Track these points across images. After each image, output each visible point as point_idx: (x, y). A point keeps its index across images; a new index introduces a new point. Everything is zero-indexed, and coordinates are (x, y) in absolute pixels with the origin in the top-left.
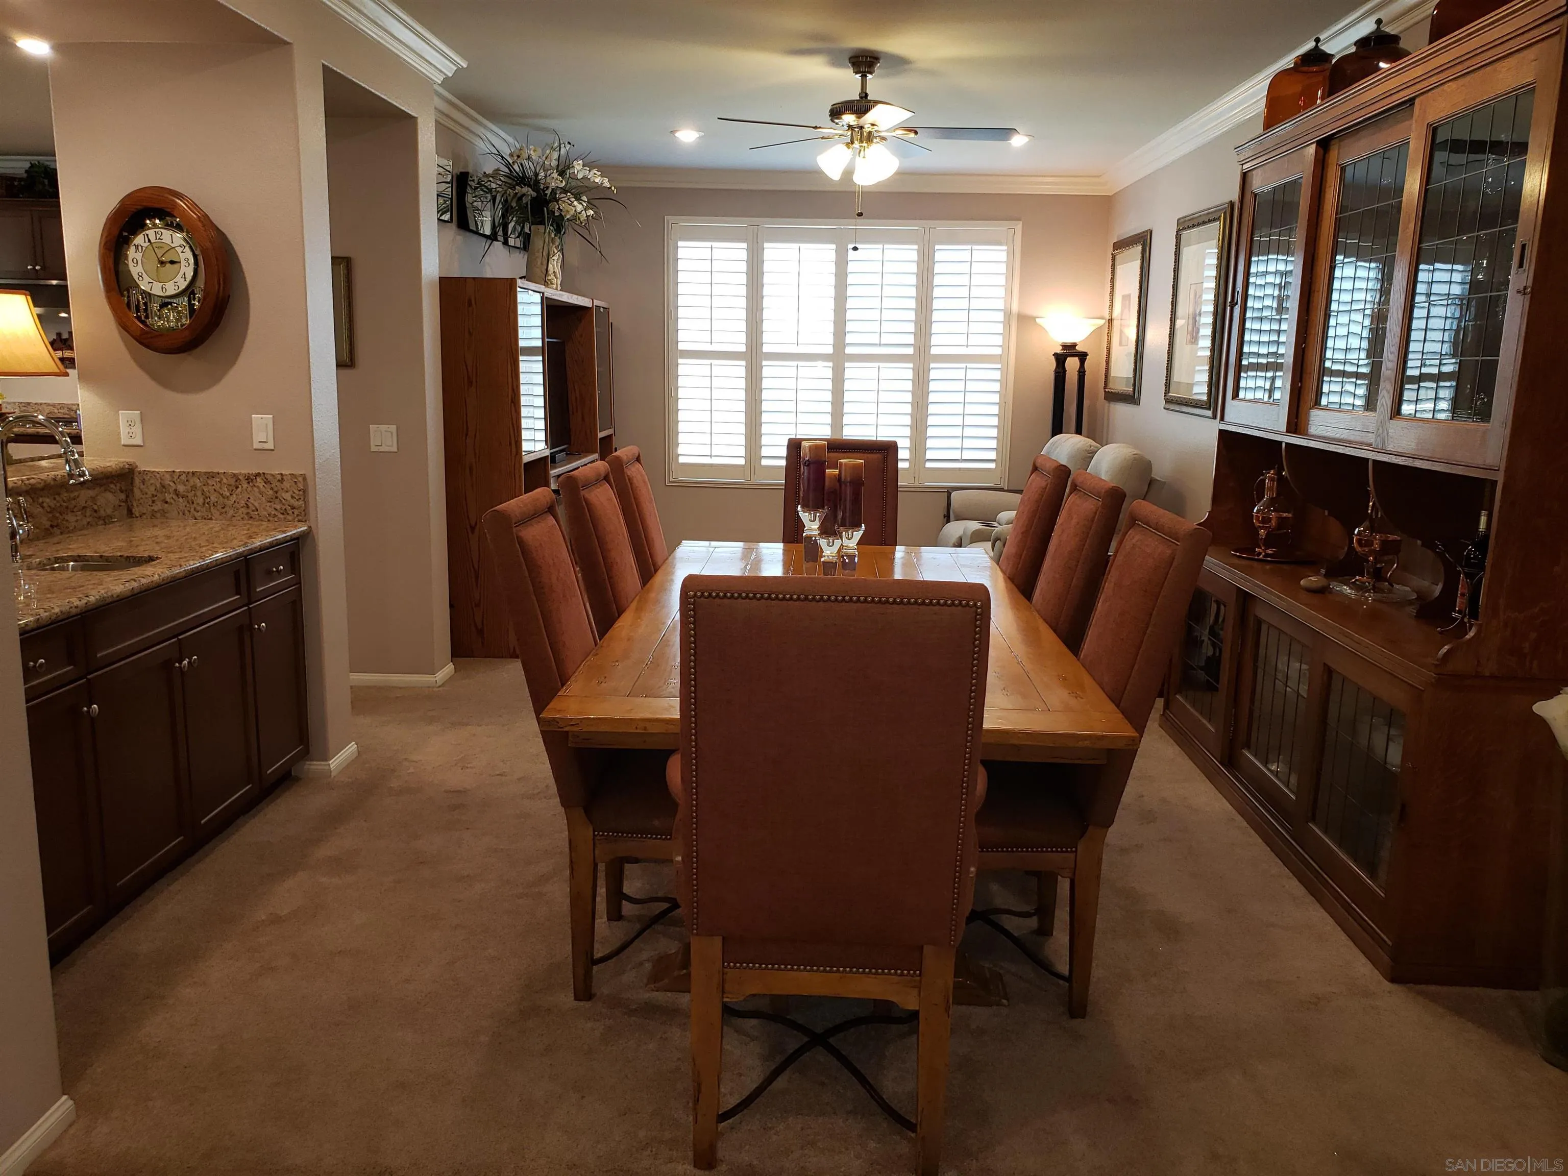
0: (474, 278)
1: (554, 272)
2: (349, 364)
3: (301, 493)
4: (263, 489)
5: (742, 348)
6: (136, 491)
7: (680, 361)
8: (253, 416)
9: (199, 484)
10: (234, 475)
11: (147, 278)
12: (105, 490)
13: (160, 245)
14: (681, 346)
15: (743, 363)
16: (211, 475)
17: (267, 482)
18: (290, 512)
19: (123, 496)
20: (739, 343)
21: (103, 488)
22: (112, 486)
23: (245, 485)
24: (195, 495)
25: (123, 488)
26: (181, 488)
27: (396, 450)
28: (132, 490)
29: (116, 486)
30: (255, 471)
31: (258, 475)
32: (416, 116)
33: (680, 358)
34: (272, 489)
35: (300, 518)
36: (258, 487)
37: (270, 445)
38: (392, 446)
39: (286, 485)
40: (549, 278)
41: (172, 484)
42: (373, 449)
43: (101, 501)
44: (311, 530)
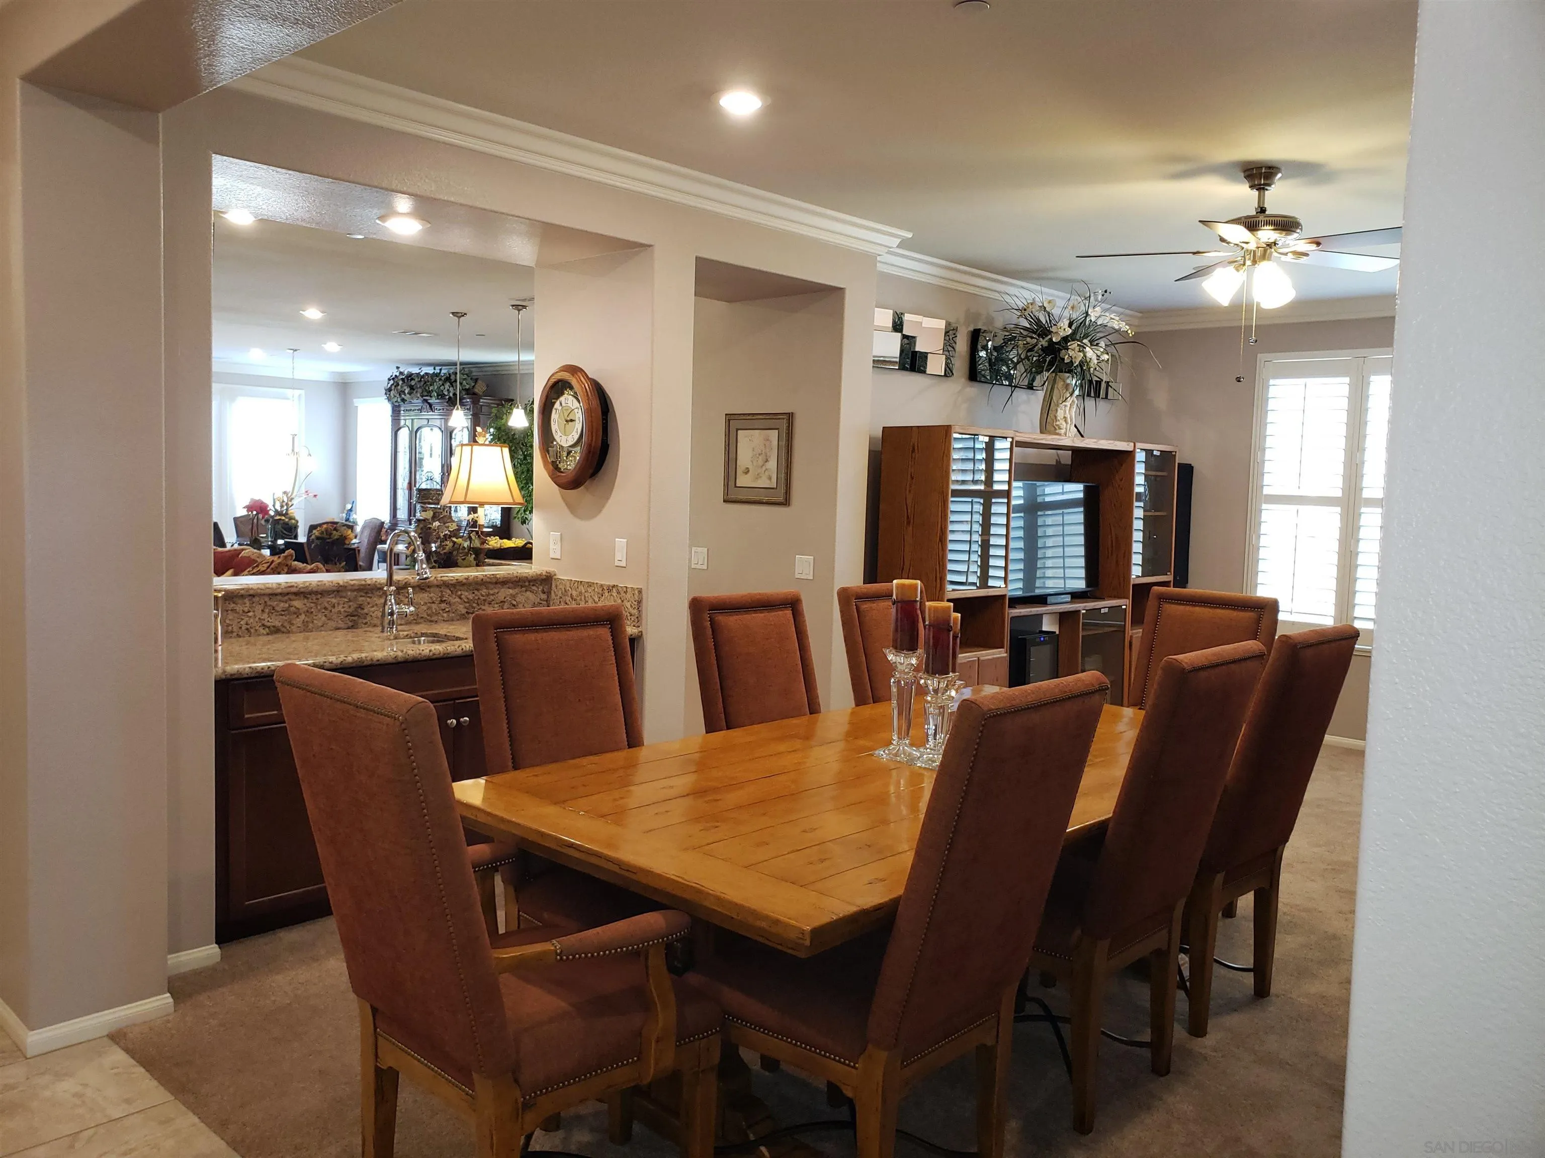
0: (918, 427)
1: (1065, 417)
2: (785, 503)
3: (636, 603)
4: (616, 598)
5: (1339, 493)
6: (552, 592)
7: (1264, 506)
8: (617, 539)
9: (583, 591)
10: (602, 585)
11: (559, 434)
12: (526, 591)
13: (567, 408)
14: (1266, 491)
15: (1338, 509)
16: (590, 585)
17: (618, 593)
18: (629, 618)
19: (544, 596)
20: (1334, 487)
21: (524, 589)
22: (534, 588)
23: (607, 594)
24: (581, 600)
25: (545, 590)
26: (574, 593)
27: (812, 578)
28: (551, 593)
29: (538, 588)
30: (612, 584)
31: (614, 586)
32: (844, 287)
33: (1265, 503)
34: (621, 598)
35: (634, 623)
36: (614, 597)
37: (623, 564)
38: (809, 574)
39: (629, 596)
40: (1058, 423)
41: (570, 589)
42: (797, 576)
43: (520, 598)
44: (642, 634)
